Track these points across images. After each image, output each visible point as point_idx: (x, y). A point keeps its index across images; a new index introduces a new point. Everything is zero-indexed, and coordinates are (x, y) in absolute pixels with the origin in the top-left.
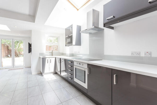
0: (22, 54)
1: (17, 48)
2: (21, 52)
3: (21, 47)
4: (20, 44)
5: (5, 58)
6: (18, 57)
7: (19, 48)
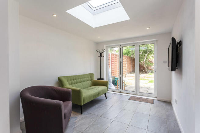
0: (150, 70)
1: (145, 60)
2: (149, 67)
3: (149, 59)
4: (148, 55)
5: (132, 73)
6: (146, 73)
7: (147, 61)
